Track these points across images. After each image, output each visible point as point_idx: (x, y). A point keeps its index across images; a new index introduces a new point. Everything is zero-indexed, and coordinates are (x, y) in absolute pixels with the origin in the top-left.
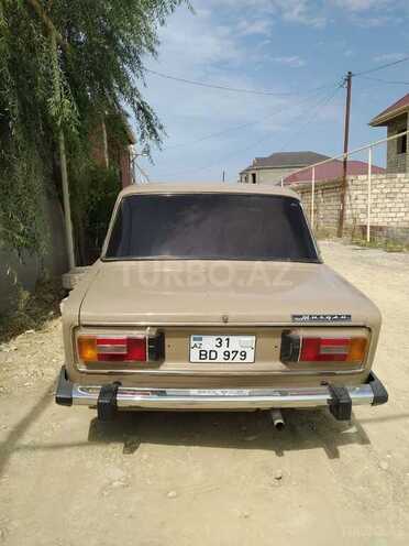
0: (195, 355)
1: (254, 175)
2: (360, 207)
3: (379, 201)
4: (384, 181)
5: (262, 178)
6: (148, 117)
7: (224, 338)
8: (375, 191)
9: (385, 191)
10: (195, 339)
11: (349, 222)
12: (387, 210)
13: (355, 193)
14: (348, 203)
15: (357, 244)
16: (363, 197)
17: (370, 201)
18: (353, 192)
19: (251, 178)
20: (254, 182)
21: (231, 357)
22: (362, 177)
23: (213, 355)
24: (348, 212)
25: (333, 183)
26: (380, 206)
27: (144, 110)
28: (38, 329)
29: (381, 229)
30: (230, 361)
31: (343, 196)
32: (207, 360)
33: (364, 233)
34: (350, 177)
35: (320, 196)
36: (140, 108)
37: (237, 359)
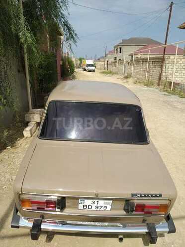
0: (81, 207)
1: (121, 48)
2: (169, 72)
3: (179, 69)
4: (183, 60)
5: (124, 50)
6: (69, 29)
7: (96, 201)
8: (178, 65)
9: (182, 65)
10: (81, 200)
11: (163, 79)
12: (182, 74)
13: (168, 65)
14: (164, 69)
15: (167, 91)
16: (171, 67)
17: (174, 70)
18: (167, 64)
19: (119, 50)
20: (120, 52)
21: (99, 208)
22: (172, 57)
23: (90, 207)
24: (164, 74)
25: (158, 59)
26: (179, 72)
27: (67, 26)
28: (12, 146)
29: (178, 84)
30: (98, 209)
31: (162, 66)
32: (87, 209)
33: (170, 85)
34: (166, 56)
35: (151, 64)
36: (65, 25)
37: (102, 209)
